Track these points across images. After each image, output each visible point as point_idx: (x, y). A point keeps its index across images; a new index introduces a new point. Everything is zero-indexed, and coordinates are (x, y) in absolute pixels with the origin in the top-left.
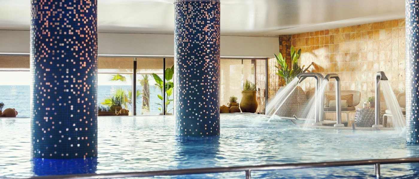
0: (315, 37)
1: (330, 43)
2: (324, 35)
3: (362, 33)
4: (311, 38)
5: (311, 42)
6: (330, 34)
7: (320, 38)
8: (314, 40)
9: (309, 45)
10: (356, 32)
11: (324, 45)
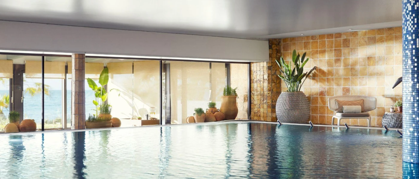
0: (318, 41)
1: (344, 47)
2: (333, 38)
3: (395, 36)
4: (312, 42)
5: (312, 46)
6: (344, 37)
7: (327, 42)
8: (318, 43)
9: (310, 49)
10: (385, 35)
11: (334, 49)
